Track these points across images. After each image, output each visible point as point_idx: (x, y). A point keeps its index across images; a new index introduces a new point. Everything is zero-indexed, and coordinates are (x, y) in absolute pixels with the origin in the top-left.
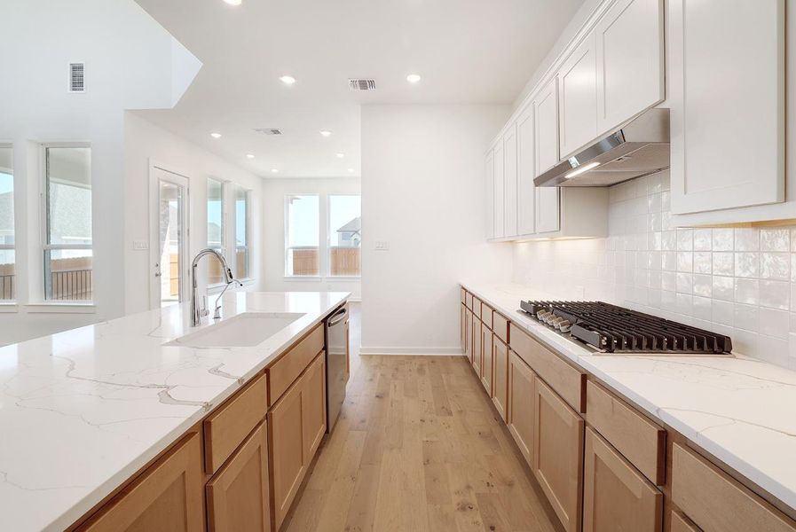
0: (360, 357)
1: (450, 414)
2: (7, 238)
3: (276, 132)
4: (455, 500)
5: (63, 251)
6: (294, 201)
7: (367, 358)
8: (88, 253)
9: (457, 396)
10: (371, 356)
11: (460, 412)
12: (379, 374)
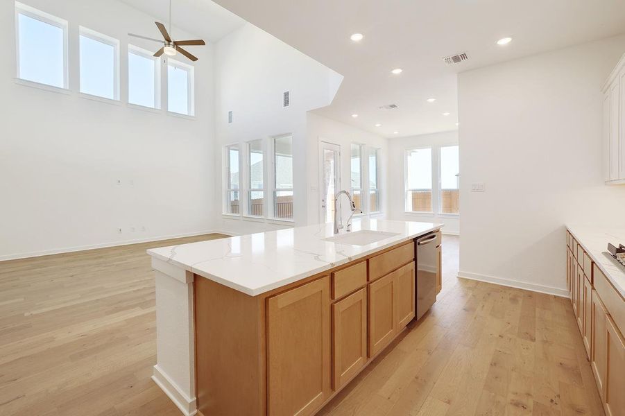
0: (457, 279)
1: (534, 340)
2: (259, 185)
3: (393, 106)
4: (511, 397)
5: (281, 192)
6: (412, 153)
7: (463, 281)
8: (290, 193)
9: (546, 328)
10: (467, 280)
11: (545, 342)
12: (471, 294)
